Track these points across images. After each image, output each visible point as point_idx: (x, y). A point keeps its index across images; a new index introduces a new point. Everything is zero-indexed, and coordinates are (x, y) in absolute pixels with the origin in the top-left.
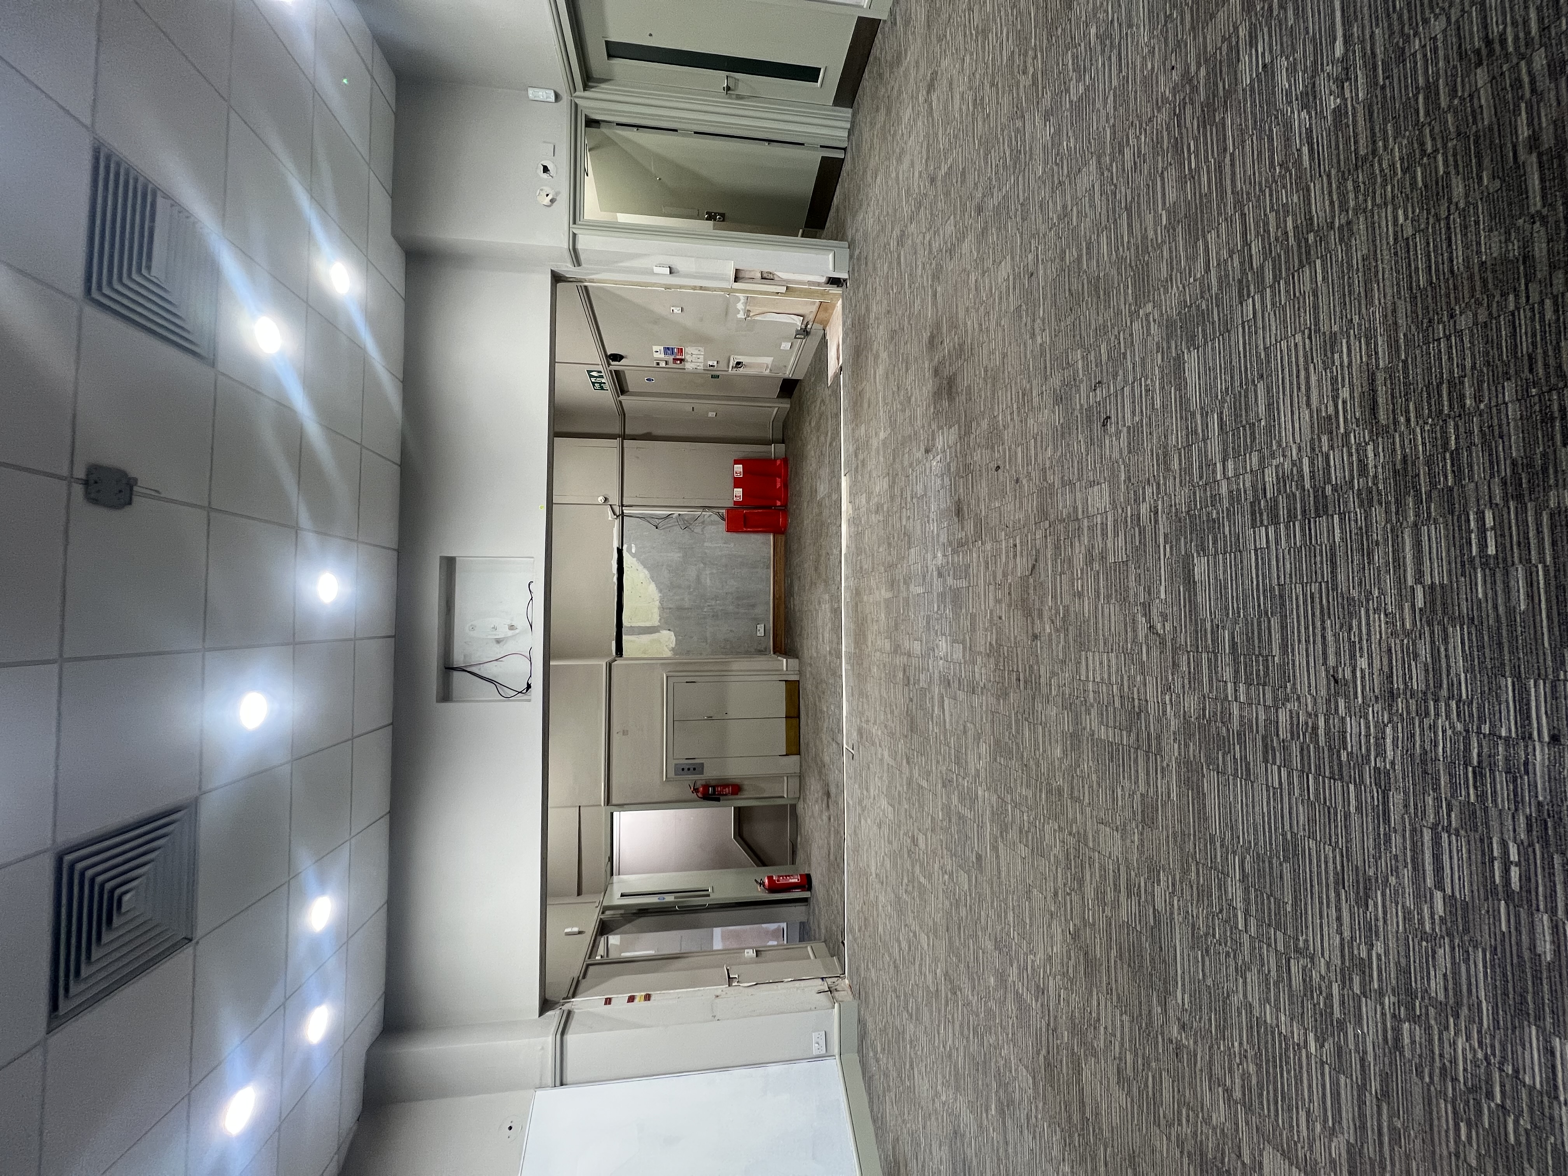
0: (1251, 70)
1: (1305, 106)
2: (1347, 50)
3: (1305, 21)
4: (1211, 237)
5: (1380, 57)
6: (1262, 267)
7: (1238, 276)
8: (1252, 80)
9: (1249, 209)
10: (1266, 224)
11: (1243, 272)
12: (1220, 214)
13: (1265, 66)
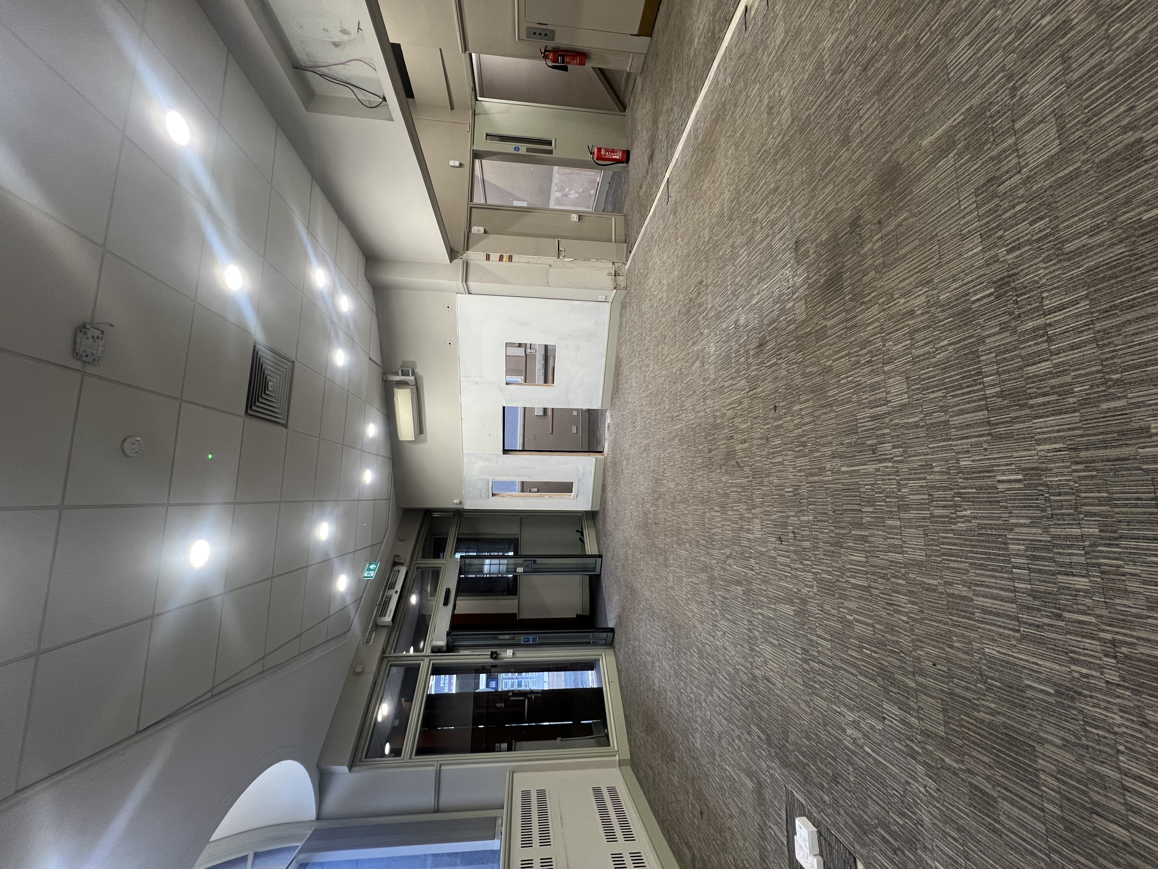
0: (889, 711)
1: (854, 721)
2: (865, 751)
3: (891, 749)
4: (828, 645)
5: (854, 757)
6: (809, 665)
7: (811, 652)
8: (883, 708)
9: (830, 671)
10: (822, 676)
11: (810, 655)
12: (836, 654)
13: (884, 718)
